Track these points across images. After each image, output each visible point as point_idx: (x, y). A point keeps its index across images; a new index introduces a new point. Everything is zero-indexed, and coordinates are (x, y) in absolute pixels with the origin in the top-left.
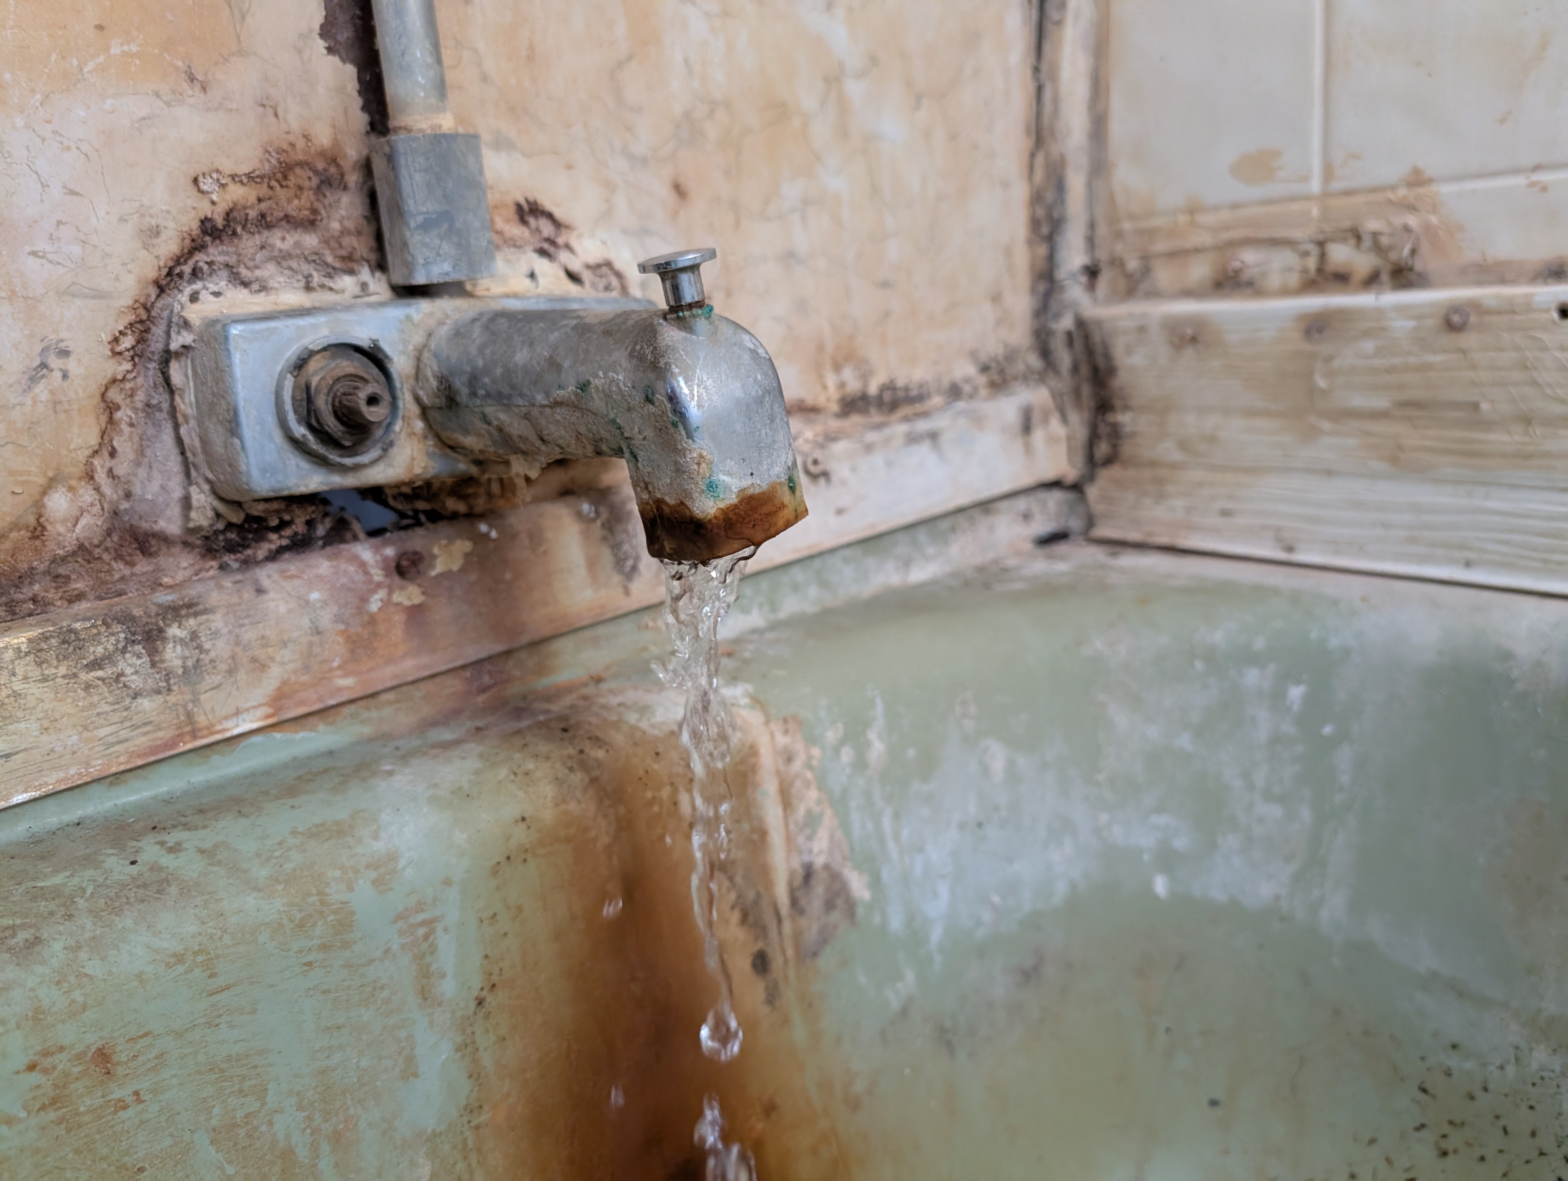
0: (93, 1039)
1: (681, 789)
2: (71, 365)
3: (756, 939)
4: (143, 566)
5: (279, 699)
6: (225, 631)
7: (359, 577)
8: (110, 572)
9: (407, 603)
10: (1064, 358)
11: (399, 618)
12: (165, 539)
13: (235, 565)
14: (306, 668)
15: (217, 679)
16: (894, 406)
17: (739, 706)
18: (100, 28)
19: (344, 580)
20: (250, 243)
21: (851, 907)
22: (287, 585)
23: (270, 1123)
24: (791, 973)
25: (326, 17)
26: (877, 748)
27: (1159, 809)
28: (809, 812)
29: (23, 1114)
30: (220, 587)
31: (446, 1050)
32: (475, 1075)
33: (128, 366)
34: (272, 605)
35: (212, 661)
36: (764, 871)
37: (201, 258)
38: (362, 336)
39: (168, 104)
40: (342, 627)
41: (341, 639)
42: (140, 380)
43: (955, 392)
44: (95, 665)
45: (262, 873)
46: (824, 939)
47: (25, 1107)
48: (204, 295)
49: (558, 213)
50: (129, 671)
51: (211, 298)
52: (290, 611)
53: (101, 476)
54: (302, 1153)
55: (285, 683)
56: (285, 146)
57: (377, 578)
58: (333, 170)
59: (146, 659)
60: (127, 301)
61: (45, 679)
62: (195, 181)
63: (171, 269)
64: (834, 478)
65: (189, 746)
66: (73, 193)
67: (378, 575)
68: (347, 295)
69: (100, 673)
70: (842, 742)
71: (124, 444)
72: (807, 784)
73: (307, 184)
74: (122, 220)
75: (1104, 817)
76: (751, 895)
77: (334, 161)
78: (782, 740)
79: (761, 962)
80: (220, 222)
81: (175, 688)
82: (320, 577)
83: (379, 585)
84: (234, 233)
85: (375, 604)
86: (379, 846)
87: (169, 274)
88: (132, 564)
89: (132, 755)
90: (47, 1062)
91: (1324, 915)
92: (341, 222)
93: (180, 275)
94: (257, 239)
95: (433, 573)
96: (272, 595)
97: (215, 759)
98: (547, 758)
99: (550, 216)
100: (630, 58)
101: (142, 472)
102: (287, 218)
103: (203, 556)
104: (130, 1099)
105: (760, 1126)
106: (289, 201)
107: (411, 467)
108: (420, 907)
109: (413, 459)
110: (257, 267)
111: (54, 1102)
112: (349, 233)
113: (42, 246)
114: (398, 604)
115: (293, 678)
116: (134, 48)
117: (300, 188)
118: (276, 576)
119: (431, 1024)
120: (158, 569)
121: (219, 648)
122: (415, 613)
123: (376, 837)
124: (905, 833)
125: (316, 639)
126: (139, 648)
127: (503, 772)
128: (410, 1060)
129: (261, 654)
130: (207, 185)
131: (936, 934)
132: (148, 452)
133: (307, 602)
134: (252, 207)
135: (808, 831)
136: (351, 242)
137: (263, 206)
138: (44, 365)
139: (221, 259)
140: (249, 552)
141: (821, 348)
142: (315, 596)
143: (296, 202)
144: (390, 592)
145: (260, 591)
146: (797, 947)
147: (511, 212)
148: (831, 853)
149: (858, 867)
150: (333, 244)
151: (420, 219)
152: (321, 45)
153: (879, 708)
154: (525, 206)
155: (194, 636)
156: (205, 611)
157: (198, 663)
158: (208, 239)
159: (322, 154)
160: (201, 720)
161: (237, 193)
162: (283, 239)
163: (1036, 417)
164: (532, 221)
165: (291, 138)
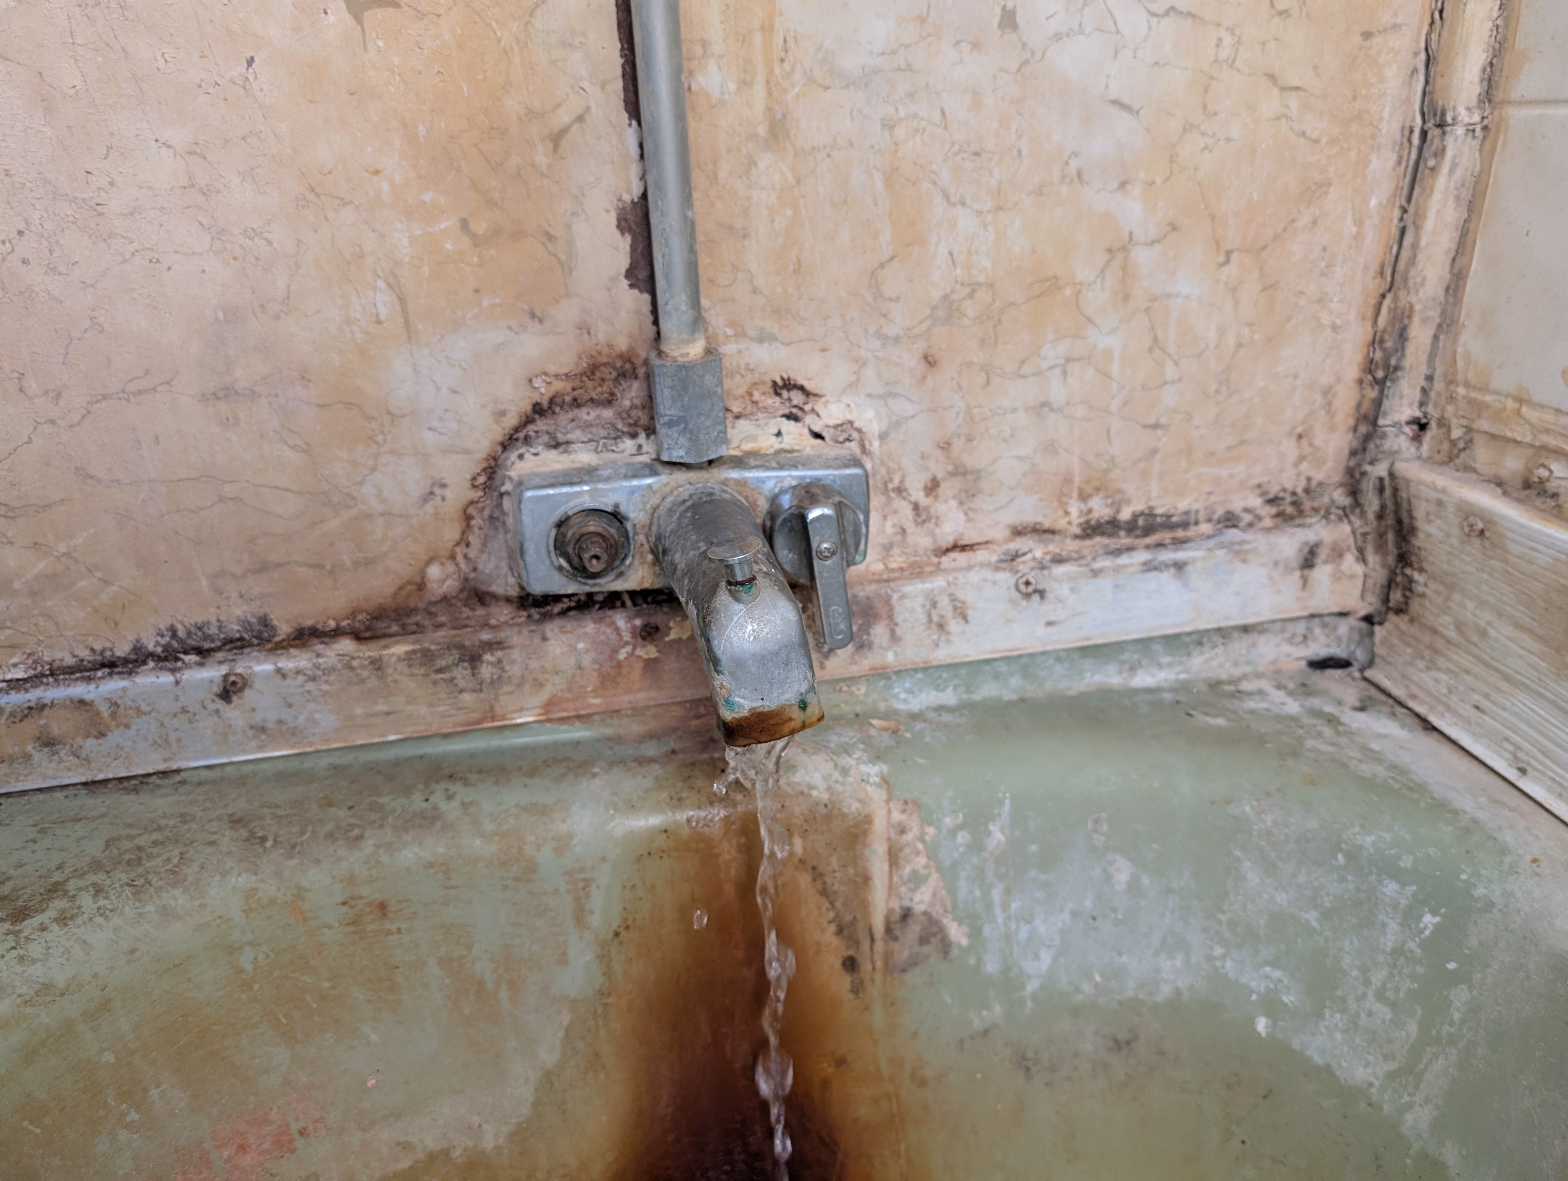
0: (378, 897)
1: (796, 835)
2: (448, 493)
3: (848, 948)
4: (480, 612)
5: (549, 705)
6: (519, 660)
7: (614, 637)
8: (460, 613)
9: (645, 656)
10: (1372, 502)
11: (639, 665)
12: (495, 597)
13: (537, 617)
14: (569, 689)
15: (511, 688)
16: (1149, 530)
17: (868, 782)
18: (477, 291)
19: (603, 638)
20: (565, 417)
21: (946, 947)
22: (563, 637)
23: (473, 964)
24: (878, 977)
25: (631, 265)
26: (997, 836)
27: (1274, 964)
28: (915, 873)
29: (337, 925)
30: (520, 633)
31: (589, 956)
32: (608, 974)
33: (481, 493)
34: (551, 648)
35: (509, 677)
36: (865, 906)
37: (531, 428)
38: (606, 502)
39: (517, 333)
40: (597, 667)
41: (595, 674)
42: (488, 502)
43: (1230, 520)
44: (440, 671)
45: (489, 827)
46: (914, 962)
47: (339, 921)
48: (528, 456)
49: (808, 386)
50: (459, 676)
51: (532, 457)
52: (563, 653)
53: (460, 558)
54: (490, 985)
55: (554, 696)
56: (594, 354)
57: (625, 639)
58: (628, 366)
59: (469, 672)
60: (482, 455)
61: (412, 675)
62: (530, 381)
63: (512, 435)
64: (1049, 596)
65: (490, 725)
66: (455, 392)
67: (627, 636)
68: (627, 453)
69: (443, 676)
70: (960, 827)
71: (474, 539)
72: (918, 853)
73: (608, 376)
74: (484, 406)
75: (1219, 951)
76: (849, 918)
77: (629, 360)
78: (897, 816)
79: (851, 964)
80: (545, 404)
81: (485, 690)
82: (586, 634)
83: (627, 643)
84: (554, 413)
85: (622, 655)
86: (564, 828)
87: (510, 438)
88: (473, 609)
89: (456, 725)
90: (353, 902)
91: (1409, 1118)
92: (631, 400)
93: (517, 440)
94: (570, 415)
95: (667, 639)
96: (552, 642)
97: (507, 733)
98: (699, 791)
99: (802, 388)
100: (892, 258)
101: (484, 557)
102: (592, 400)
103: (518, 608)
104: (394, 931)
105: (830, 1070)
106: (595, 388)
107: (642, 583)
108: (582, 870)
109: (643, 578)
110: (568, 433)
111: (354, 923)
112: (636, 407)
113: (435, 424)
114: (640, 657)
115: (560, 694)
116: (497, 301)
117: (603, 380)
118: (556, 630)
119: (581, 938)
120: (489, 614)
121: (515, 670)
122: (650, 665)
123: (564, 821)
124: (1014, 906)
125: (578, 672)
126: (466, 664)
127: (664, 795)
128: (564, 954)
129: (540, 678)
130: (537, 383)
131: (1032, 986)
132: (489, 545)
133: (575, 649)
134: (568, 394)
135: (912, 886)
136: (637, 413)
137: (576, 393)
138: (432, 493)
139: (545, 428)
140: (549, 608)
141: (1068, 480)
142: (581, 646)
143: (599, 389)
144: (635, 648)
145: (545, 639)
146: (886, 962)
147: (768, 387)
148: (932, 904)
149: (960, 921)
150: (624, 415)
151: (666, 419)
152: (625, 283)
153: (1007, 808)
154: (780, 383)
155: (500, 661)
156: (508, 647)
157: (500, 678)
158: (537, 416)
159: (621, 356)
160: (499, 711)
161: (559, 385)
162: (588, 414)
163: (1323, 553)
164: (785, 394)
165: (599, 348)
